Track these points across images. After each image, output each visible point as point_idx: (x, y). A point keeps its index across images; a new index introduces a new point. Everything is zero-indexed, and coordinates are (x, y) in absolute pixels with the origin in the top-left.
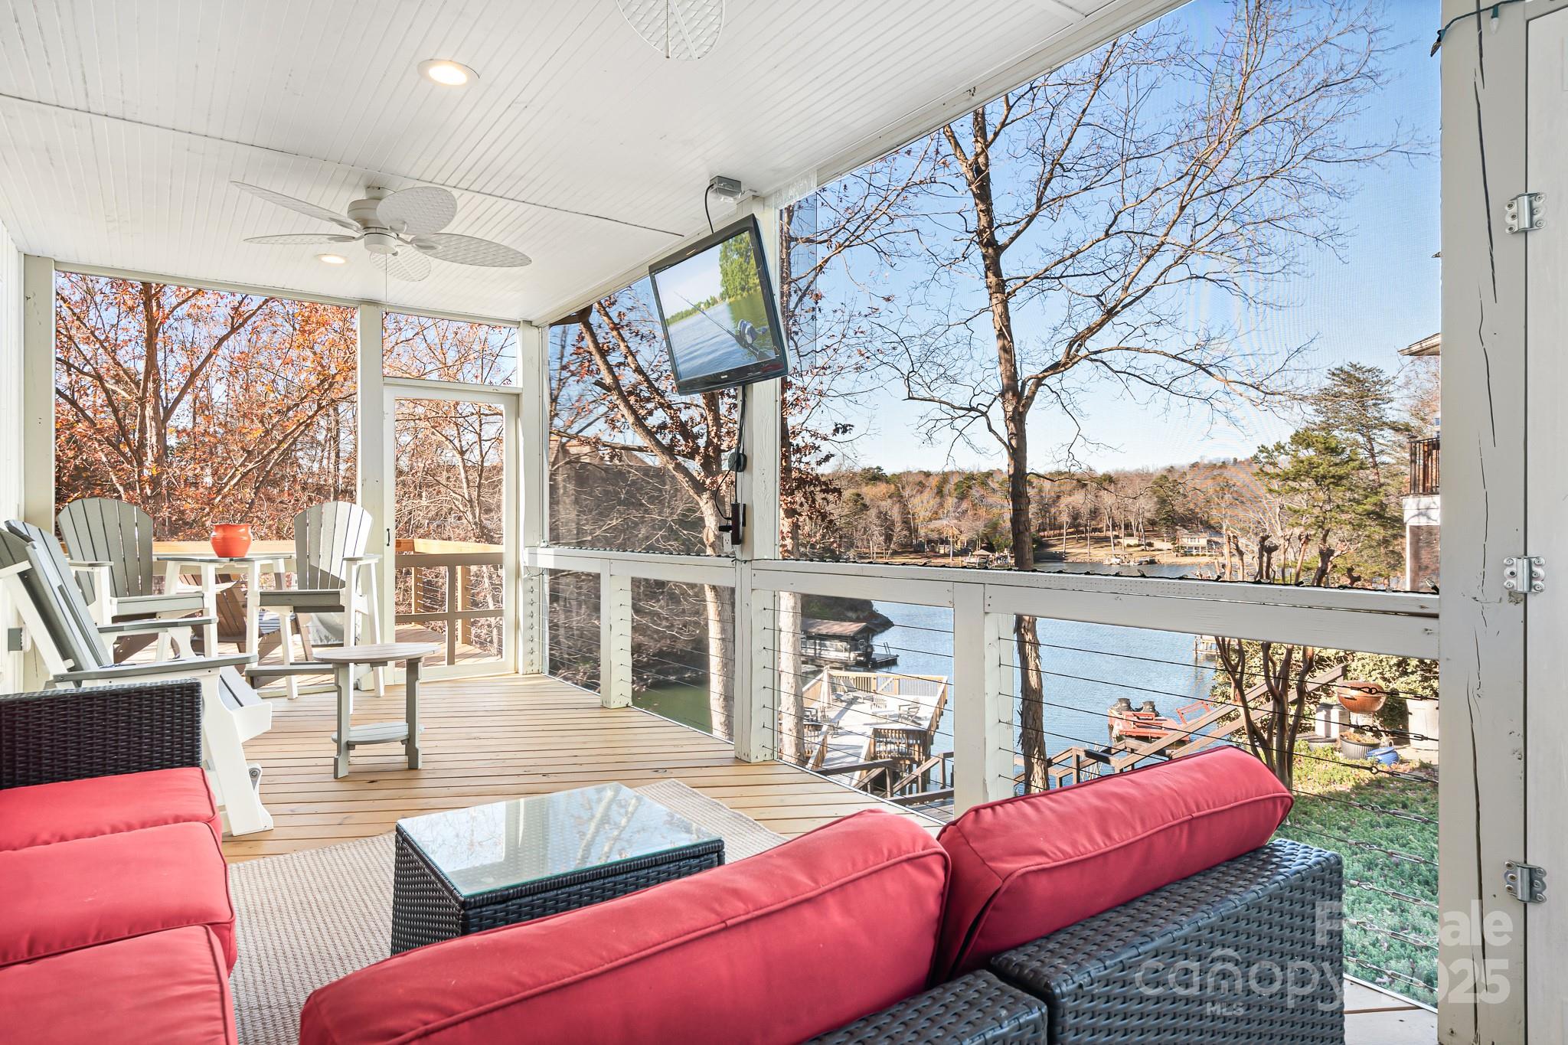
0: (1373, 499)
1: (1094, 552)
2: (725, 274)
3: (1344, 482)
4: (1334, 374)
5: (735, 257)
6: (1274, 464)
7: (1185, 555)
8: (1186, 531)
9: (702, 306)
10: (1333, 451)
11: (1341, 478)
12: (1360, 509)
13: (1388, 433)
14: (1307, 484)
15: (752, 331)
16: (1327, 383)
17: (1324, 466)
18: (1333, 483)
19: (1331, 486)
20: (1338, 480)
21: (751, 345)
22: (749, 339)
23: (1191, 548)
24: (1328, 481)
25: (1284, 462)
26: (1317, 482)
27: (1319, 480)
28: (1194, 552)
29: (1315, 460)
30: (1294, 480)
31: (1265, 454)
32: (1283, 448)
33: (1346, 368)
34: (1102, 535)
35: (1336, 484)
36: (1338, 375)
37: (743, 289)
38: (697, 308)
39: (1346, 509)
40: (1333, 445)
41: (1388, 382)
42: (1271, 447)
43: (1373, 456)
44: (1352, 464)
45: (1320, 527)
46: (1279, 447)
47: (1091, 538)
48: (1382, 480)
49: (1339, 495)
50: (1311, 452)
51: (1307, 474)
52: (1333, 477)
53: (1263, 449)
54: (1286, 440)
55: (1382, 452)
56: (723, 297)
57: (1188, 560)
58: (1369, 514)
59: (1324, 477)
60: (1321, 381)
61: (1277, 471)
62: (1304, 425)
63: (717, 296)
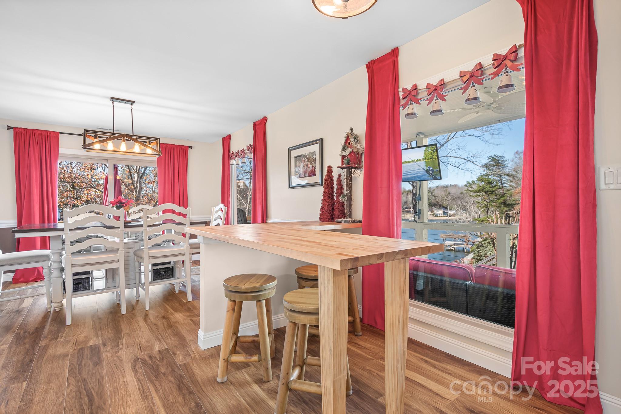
0: (503, 199)
1: (406, 215)
2: (425, 154)
3: (494, 193)
4: (489, 158)
5: (430, 150)
6: (472, 187)
7: (436, 216)
8: (436, 209)
9: (415, 161)
10: (491, 183)
11: (493, 191)
12: (499, 201)
13: (506, 177)
14: (482, 193)
15: (432, 170)
16: (487, 161)
17: (488, 188)
18: (491, 193)
19: (490, 194)
20: (492, 192)
21: (431, 174)
22: (431, 172)
23: (437, 214)
24: (489, 193)
25: (475, 187)
26: (485, 193)
27: (486, 192)
28: (439, 215)
29: (485, 186)
30: (478, 192)
31: (469, 184)
32: (474, 182)
33: (493, 156)
34: (409, 210)
35: (492, 194)
36: (490, 158)
37: (431, 158)
38: (413, 161)
39: (494, 201)
40: (491, 181)
41: (506, 161)
42: (471, 182)
43: (502, 184)
44: (496, 187)
45: (486, 207)
46: (473, 182)
47: (405, 211)
48: (505, 192)
49: (492, 197)
50: (483, 183)
51: (482, 190)
52: (491, 191)
53: (468, 182)
54: (475, 179)
55: (505, 183)
56: (423, 159)
57: (436, 218)
58: (502, 203)
59: (488, 191)
60: (485, 161)
61: (473, 189)
62: (480, 174)
63: (421, 158)
